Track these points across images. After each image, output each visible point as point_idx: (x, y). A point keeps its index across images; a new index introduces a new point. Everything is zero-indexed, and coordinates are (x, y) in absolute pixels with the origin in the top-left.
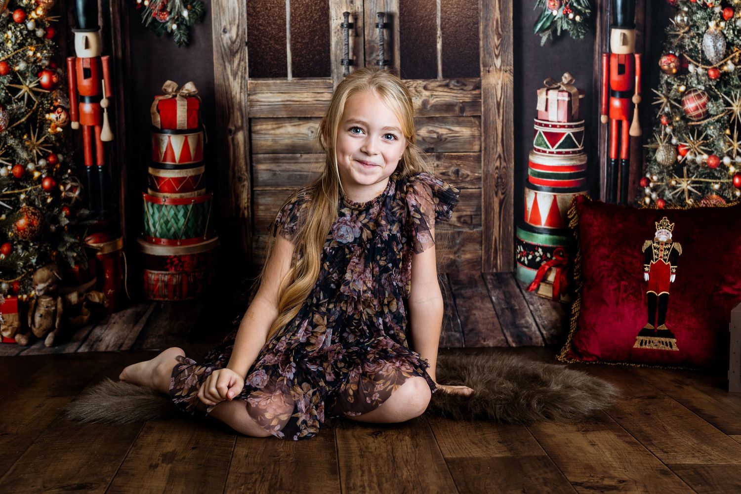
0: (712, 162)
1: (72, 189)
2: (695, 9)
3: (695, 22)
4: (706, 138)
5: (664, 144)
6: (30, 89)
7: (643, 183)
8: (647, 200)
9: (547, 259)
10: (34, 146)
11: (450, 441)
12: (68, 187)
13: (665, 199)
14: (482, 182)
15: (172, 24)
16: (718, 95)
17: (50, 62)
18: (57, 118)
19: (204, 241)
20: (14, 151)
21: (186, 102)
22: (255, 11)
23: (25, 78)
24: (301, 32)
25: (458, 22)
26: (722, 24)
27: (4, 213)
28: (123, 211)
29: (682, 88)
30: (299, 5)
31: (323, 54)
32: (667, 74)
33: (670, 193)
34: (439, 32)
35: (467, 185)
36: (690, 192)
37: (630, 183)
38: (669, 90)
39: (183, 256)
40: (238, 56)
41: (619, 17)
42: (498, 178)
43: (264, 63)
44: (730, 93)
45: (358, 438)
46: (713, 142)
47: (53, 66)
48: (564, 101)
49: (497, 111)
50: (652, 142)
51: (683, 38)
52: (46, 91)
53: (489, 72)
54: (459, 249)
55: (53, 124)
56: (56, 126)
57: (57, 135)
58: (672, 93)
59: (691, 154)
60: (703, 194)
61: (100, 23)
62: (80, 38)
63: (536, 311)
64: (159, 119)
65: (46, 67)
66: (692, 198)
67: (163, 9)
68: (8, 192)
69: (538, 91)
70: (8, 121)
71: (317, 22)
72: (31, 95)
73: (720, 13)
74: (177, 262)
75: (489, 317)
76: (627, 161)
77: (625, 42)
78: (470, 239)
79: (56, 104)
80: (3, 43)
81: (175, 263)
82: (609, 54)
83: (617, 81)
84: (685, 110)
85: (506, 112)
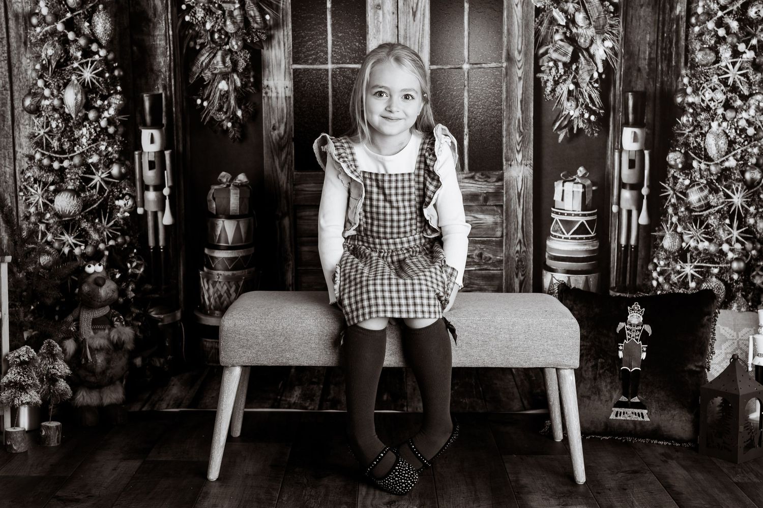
0: (713, 248)
1: (137, 267)
2: (699, 110)
3: (699, 122)
4: (707, 227)
5: (670, 232)
6: (102, 179)
7: (650, 267)
8: (655, 283)
10: (105, 228)
12: (134, 264)
13: (671, 282)
14: (504, 265)
15: (228, 122)
16: (719, 188)
17: (120, 156)
18: (125, 204)
20: (87, 233)
21: (239, 191)
22: (301, 111)
23: (98, 170)
25: (483, 121)
26: (725, 124)
28: (182, 287)
29: (687, 182)
30: (341, 105)
32: (673, 168)
33: (675, 277)
34: (466, 130)
35: (489, 267)
36: (692, 276)
37: (639, 268)
38: (675, 183)
40: (285, 151)
41: (631, 117)
42: (518, 261)
44: (731, 186)
46: (713, 230)
47: (122, 159)
48: (578, 192)
49: (517, 201)
50: (660, 230)
51: (688, 136)
52: (116, 181)
53: (511, 166)
55: (121, 210)
56: (125, 212)
57: (124, 219)
58: (678, 186)
59: (694, 242)
60: (704, 278)
61: (164, 121)
62: (146, 134)
64: (214, 206)
65: (116, 159)
66: (695, 282)
67: (220, 109)
69: (555, 183)
70: (81, 207)
72: (103, 184)
73: (722, 114)
75: (509, 387)
76: (636, 247)
77: (635, 139)
79: (124, 192)
80: (78, 139)
82: (621, 150)
83: (628, 175)
84: (689, 202)
85: (526, 202)
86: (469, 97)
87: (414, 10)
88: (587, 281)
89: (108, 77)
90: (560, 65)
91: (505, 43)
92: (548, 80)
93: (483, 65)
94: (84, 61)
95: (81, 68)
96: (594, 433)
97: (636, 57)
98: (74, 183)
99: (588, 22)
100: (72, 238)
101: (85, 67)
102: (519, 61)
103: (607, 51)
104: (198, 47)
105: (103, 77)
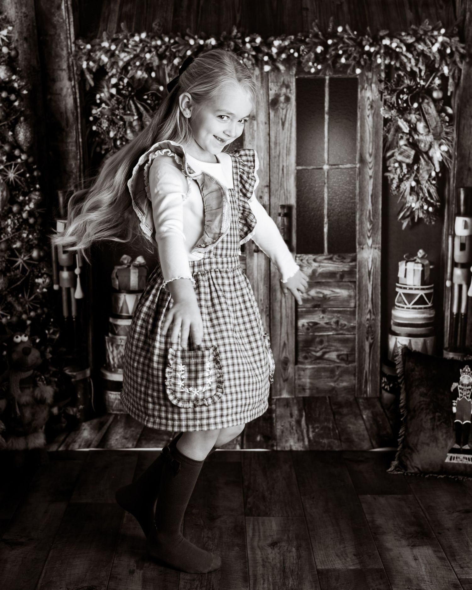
1: (54, 333)
6: (24, 261)
10: (27, 302)
12: (51, 331)
14: (356, 330)
17: (39, 242)
18: (43, 282)
20: (12, 306)
21: (137, 270)
23: (20, 254)
25: (340, 212)
28: (91, 349)
34: (326, 220)
35: (344, 332)
37: (467, 332)
41: (462, 208)
42: (368, 327)
47: (41, 244)
48: (418, 270)
49: (368, 277)
52: (36, 263)
53: (363, 249)
54: (338, 379)
55: (40, 286)
56: (43, 288)
57: (43, 293)
62: (60, 224)
64: (117, 283)
65: (36, 245)
69: (400, 263)
70: (7, 284)
72: (25, 265)
75: (360, 430)
76: (466, 314)
77: (466, 227)
78: (346, 372)
79: (43, 272)
80: (4, 228)
82: (454, 236)
83: (459, 256)
85: (375, 279)
86: (329, 192)
87: (283, 120)
88: (425, 343)
89: (29, 177)
90: (404, 166)
91: (359, 148)
92: (394, 178)
93: (341, 166)
94: (9, 164)
95: (6, 170)
96: (432, 472)
97: (467, 159)
98: (1, 265)
99: (427, 130)
100: (0, 310)
101: (9, 168)
102: (370, 163)
103: (443, 154)
104: (103, 152)
105: (25, 177)
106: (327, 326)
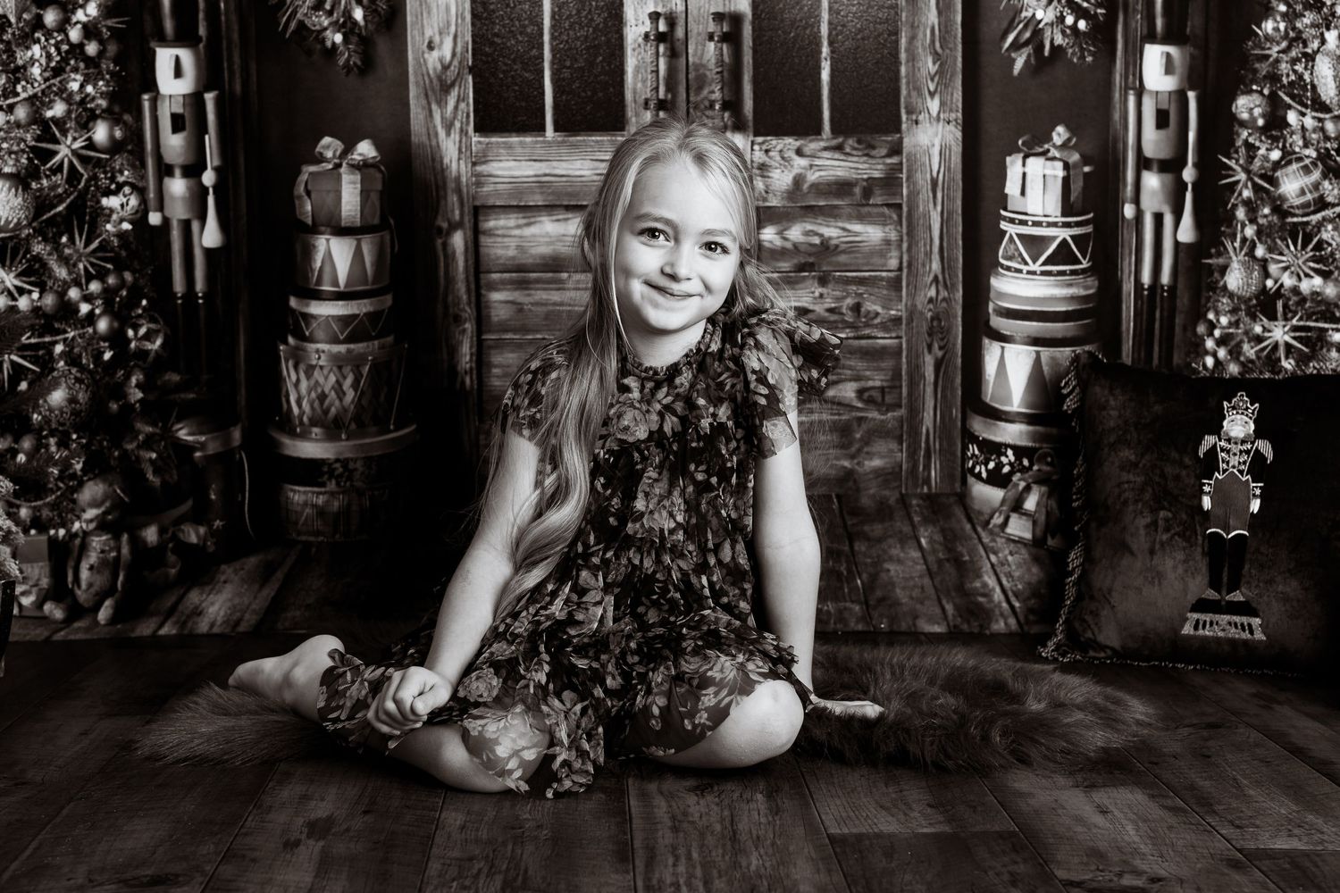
0: (1330, 291)
1: (148, 337)
2: (1299, 7)
3: (1300, 32)
4: (1319, 247)
5: (1241, 258)
6: (74, 152)
7: (1201, 329)
8: (1210, 361)
9: (1023, 470)
10: (81, 256)
11: (838, 802)
12: (142, 331)
13: (1242, 359)
14: (904, 326)
15: (334, 32)
17: (111, 104)
18: (122, 206)
19: (390, 432)
20: (44, 265)
21: (359, 177)
22: (485, 9)
23: (64, 133)
24: (570, 49)
25: (860, 31)
27: (25, 380)
28: (242, 376)
29: (1276, 155)
31: (611, 89)
32: (1246, 128)
33: (1252, 348)
34: (825, 50)
35: (875, 332)
36: (1287, 345)
37: (1178, 329)
38: (1251, 159)
39: (352, 459)
40: (454, 93)
41: (1159, 22)
42: (933, 319)
43: (502, 106)
45: (670, 796)
46: (1332, 254)
47: (117, 109)
48: (1055, 177)
49: (931, 195)
50: (1219, 254)
51: (1277, 61)
52: (103, 156)
53: (917, 122)
54: (859, 451)
55: (115, 217)
56: (122, 220)
57: (122, 235)
58: (1257, 163)
59: (1290, 277)
60: (1313, 350)
61: (202, 31)
62: (165, 58)
63: (1003, 565)
64: (309, 208)
65: (103, 111)
66: (1293, 358)
67: (318, 5)
68: (33, 341)
69: (1008, 159)
70: (32, 210)
71: (600, 31)
72: (76, 162)
74: (341, 470)
75: (914, 575)
76: (1173, 288)
77: (1169, 69)
78: (880, 432)
79: (121, 179)
80: (24, 67)
81: (336, 473)
82: (1140, 91)
83: (1154, 141)
84: (1280, 196)
85: (948, 198)
98: (17, 160)
100: (12, 275)
106: (833, 318)
